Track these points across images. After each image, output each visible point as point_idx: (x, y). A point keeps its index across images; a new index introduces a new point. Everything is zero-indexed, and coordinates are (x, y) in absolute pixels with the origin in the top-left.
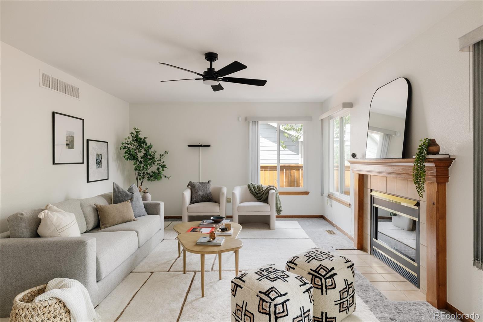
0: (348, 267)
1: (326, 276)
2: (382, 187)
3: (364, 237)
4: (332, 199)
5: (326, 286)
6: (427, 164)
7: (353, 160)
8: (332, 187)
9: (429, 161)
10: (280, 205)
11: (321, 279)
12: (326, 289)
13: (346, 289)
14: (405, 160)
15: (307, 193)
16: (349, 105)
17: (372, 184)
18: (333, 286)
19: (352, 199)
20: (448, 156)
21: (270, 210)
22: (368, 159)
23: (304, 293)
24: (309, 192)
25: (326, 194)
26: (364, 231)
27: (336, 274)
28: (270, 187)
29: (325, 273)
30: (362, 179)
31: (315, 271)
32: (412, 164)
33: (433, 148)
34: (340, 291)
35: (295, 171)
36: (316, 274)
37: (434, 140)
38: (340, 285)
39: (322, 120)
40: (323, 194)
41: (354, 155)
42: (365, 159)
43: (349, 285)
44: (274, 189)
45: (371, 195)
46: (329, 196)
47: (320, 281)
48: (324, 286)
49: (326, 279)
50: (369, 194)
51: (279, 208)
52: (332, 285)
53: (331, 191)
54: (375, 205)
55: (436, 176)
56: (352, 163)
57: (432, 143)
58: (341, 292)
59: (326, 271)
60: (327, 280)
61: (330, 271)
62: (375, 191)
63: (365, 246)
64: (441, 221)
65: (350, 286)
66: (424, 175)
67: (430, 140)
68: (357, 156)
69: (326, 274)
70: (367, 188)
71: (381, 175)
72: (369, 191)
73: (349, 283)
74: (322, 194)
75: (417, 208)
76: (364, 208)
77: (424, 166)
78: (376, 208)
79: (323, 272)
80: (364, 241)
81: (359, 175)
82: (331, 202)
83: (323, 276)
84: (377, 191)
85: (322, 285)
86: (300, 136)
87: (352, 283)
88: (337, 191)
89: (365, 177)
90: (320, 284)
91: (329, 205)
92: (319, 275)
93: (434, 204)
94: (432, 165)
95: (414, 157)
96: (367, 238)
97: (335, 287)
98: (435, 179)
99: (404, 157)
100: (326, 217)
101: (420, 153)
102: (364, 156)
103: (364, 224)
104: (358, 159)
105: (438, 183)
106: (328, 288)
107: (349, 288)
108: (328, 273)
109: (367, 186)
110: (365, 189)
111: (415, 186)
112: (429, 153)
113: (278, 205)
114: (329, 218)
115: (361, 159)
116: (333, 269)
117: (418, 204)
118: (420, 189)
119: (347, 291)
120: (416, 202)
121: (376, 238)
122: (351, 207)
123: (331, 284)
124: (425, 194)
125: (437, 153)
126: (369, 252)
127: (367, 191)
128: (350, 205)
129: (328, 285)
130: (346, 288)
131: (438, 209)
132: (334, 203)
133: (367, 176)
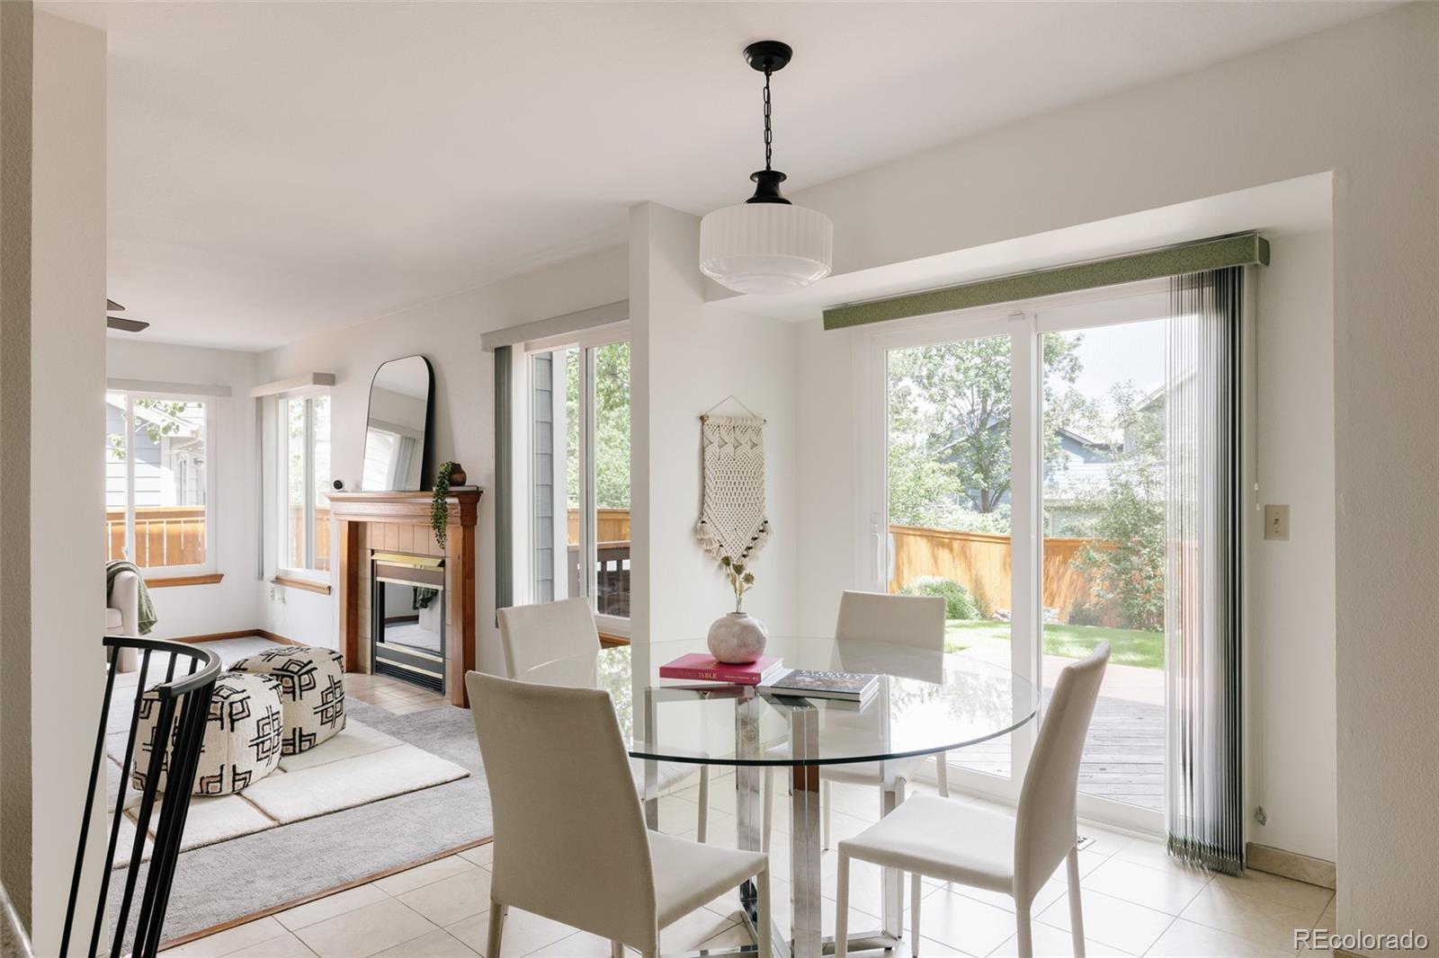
0: (334, 660)
1: (301, 672)
2: (391, 544)
3: (360, 647)
4: (284, 584)
5: (300, 686)
6: (449, 500)
7: (337, 493)
8: (284, 557)
9: (452, 495)
10: (149, 607)
11: (292, 678)
12: (301, 691)
13: (330, 690)
14: (424, 493)
15: (216, 578)
16: (325, 379)
17: (373, 539)
18: (312, 685)
19: (334, 576)
20: (475, 489)
21: (120, 623)
22: (365, 492)
23: (271, 689)
24: (222, 576)
25: (269, 574)
26: (360, 634)
27: (315, 669)
28: (116, 564)
29: (298, 668)
30: (356, 532)
31: (282, 669)
32: (430, 500)
33: (456, 477)
34: (322, 693)
35: (165, 525)
36: (284, 673)
37: (459, 465)
38: (322, 683)
39: (259, 400)
40: (263, 574)
41: (338, 485)
42: (361, 492)
43: (335, 684)
44: (131, 570)
45: (373, 561)
46: (278, 580)
47: (290, 681)
48: (297, 687)
49: (300, 676)
50: (369, 558)
51: (147, 615)
52: (310, 683)
53: (282, 566)
54: (379, 579)
55: (462, 516)
56: (333, 499)
57: (456, 469)
58: (324, 694)
59: (299, 665)
60: (302, 677)
61: (306, 665)
62: (379, 551)
63: (361, 661)
64: (467, 580)
65: (337, 685)
66: (446, 517)
67: (454, 464)
68: (346, 487)
69: (300, 670)
70: (365, 548)
71: (387, 520)
72: (369, 552)
73: (335, 681)
74: (261, 575)
75: (441, 569)
76: (360, 588)
77: (446, 503)
78: (382, 584)
79: (295, 668)
80: (360, 654)
81: (350, 523)
82: (283, 593)
83: (296, 673)
84: (384, 552)
85: (294, 687)
86: (176, 424)
87: (339, 682)
88: (298, 565)
89: (360, 528)
90: (291, 685)
91: (279, 599)
92: (289, 674)
93: (459, 558)
94: (455, 500)
95: (434, 489)
96: (365, 648)
97: (314, 687)
98: (459, 521)
99: (422, 489)
100: (270, 631)
101: (442, 483)
102: (358, 487)
103: (360, 620)
104: (346, 492)
105: (464, 528)
106: (303, 688)
107: (335, 688)
108: (302, 668)
109: (365, 545)
110: (360, 550)
111: (433, 533)
112: (452, 484)
113: (145, 608)
114: (278, 633)
115: (353, 491)
116: (310, 662)
117: (442, 564)
118: (441, 536)
119: (332, 692)
120: (440, 560)
121: (382, 640)
122: (332, 593)
123: (308, 682)
124: (449, 543)
125: (463, 483)
126: (369, 672)
127: (365, 554)
128: (329, 588)
129: (303, 684)
130: (331, 687)
131: (464, 564)
132: (291, 592)
133: (365, 524)
